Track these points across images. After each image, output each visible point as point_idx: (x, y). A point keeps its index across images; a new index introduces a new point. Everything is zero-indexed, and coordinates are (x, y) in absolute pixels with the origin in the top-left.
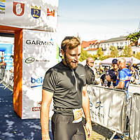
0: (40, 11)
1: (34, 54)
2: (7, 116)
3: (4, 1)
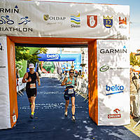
2: (85, 122)
3: (79, 15)
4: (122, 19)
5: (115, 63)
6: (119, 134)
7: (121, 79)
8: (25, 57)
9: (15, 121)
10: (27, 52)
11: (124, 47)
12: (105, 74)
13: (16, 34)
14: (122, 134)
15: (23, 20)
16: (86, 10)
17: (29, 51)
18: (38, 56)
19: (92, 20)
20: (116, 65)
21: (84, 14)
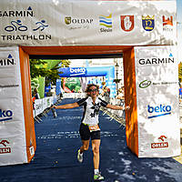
3: (110, 16)
4: (166, 19)
5: (158, 77)
6: (166, 168)
7: (167, 97)
8: (42, 73)
9: (33, 153)
10: (45, 66)
11: (171, 55)
12: (145, 91)
13: (31, 43)
14: (169, 168)
16: (119, 9)
17: (47, 65)
18: (59, 70)
19: (127, 22)
20: (160, 79)
21: (116, 14)
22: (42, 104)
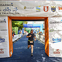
0: (55, 8)
1: (53, 28)
9: (11, 54)
10: (18, 23)
13: (12, 15)
15: (15, 9)
18: (23, 25)
22: (17, 37)
